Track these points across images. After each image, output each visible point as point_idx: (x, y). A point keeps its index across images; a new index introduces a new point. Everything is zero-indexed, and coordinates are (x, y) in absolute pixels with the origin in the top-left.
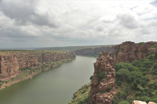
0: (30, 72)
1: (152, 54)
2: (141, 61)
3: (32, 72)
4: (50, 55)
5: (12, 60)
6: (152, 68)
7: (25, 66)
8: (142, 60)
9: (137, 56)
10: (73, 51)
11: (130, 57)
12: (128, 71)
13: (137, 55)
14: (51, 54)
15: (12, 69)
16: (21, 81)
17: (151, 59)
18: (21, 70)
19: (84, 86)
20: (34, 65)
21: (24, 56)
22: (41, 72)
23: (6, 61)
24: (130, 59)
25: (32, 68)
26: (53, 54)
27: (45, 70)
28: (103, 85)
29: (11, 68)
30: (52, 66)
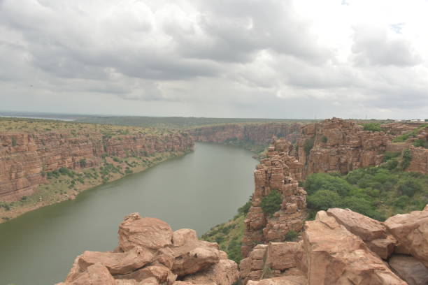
0: (71, 184)
1: (397, 156)
2: (368, 173)
3: (76, 182)
4: (126, 138)
5: (24, 147)
6: (393, 193)
7: (56, 164)
8: (372, 170)
9: (360, 159)
10: (188, 131)
11: (343, 161)
12: (336, 194)
13: (360, 156)
14: (128, 136)
15: (22, 174)
16: (45, 205)
17: (393, 170)
18: (46, 176)
19: (218, 226)
20: (83, 164)
21: (55, 137)
22: (99, 184)
23: (7, 148)
24: (341, 164)
25: (76, 172)
26: (133, 136)
27: (111, 180)
28: (276, 226)
29: (19, 169)
30: (131, 168)
